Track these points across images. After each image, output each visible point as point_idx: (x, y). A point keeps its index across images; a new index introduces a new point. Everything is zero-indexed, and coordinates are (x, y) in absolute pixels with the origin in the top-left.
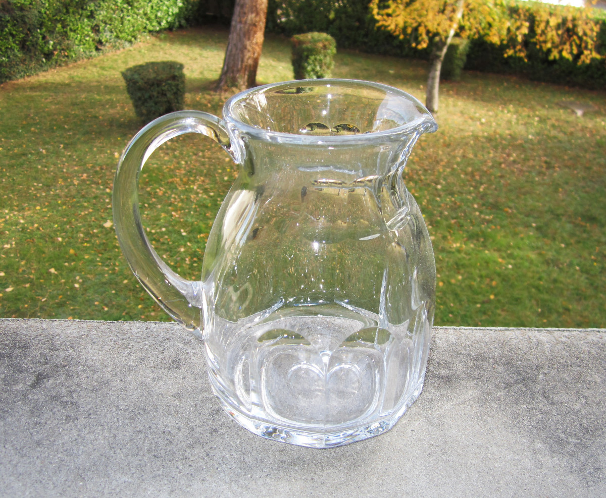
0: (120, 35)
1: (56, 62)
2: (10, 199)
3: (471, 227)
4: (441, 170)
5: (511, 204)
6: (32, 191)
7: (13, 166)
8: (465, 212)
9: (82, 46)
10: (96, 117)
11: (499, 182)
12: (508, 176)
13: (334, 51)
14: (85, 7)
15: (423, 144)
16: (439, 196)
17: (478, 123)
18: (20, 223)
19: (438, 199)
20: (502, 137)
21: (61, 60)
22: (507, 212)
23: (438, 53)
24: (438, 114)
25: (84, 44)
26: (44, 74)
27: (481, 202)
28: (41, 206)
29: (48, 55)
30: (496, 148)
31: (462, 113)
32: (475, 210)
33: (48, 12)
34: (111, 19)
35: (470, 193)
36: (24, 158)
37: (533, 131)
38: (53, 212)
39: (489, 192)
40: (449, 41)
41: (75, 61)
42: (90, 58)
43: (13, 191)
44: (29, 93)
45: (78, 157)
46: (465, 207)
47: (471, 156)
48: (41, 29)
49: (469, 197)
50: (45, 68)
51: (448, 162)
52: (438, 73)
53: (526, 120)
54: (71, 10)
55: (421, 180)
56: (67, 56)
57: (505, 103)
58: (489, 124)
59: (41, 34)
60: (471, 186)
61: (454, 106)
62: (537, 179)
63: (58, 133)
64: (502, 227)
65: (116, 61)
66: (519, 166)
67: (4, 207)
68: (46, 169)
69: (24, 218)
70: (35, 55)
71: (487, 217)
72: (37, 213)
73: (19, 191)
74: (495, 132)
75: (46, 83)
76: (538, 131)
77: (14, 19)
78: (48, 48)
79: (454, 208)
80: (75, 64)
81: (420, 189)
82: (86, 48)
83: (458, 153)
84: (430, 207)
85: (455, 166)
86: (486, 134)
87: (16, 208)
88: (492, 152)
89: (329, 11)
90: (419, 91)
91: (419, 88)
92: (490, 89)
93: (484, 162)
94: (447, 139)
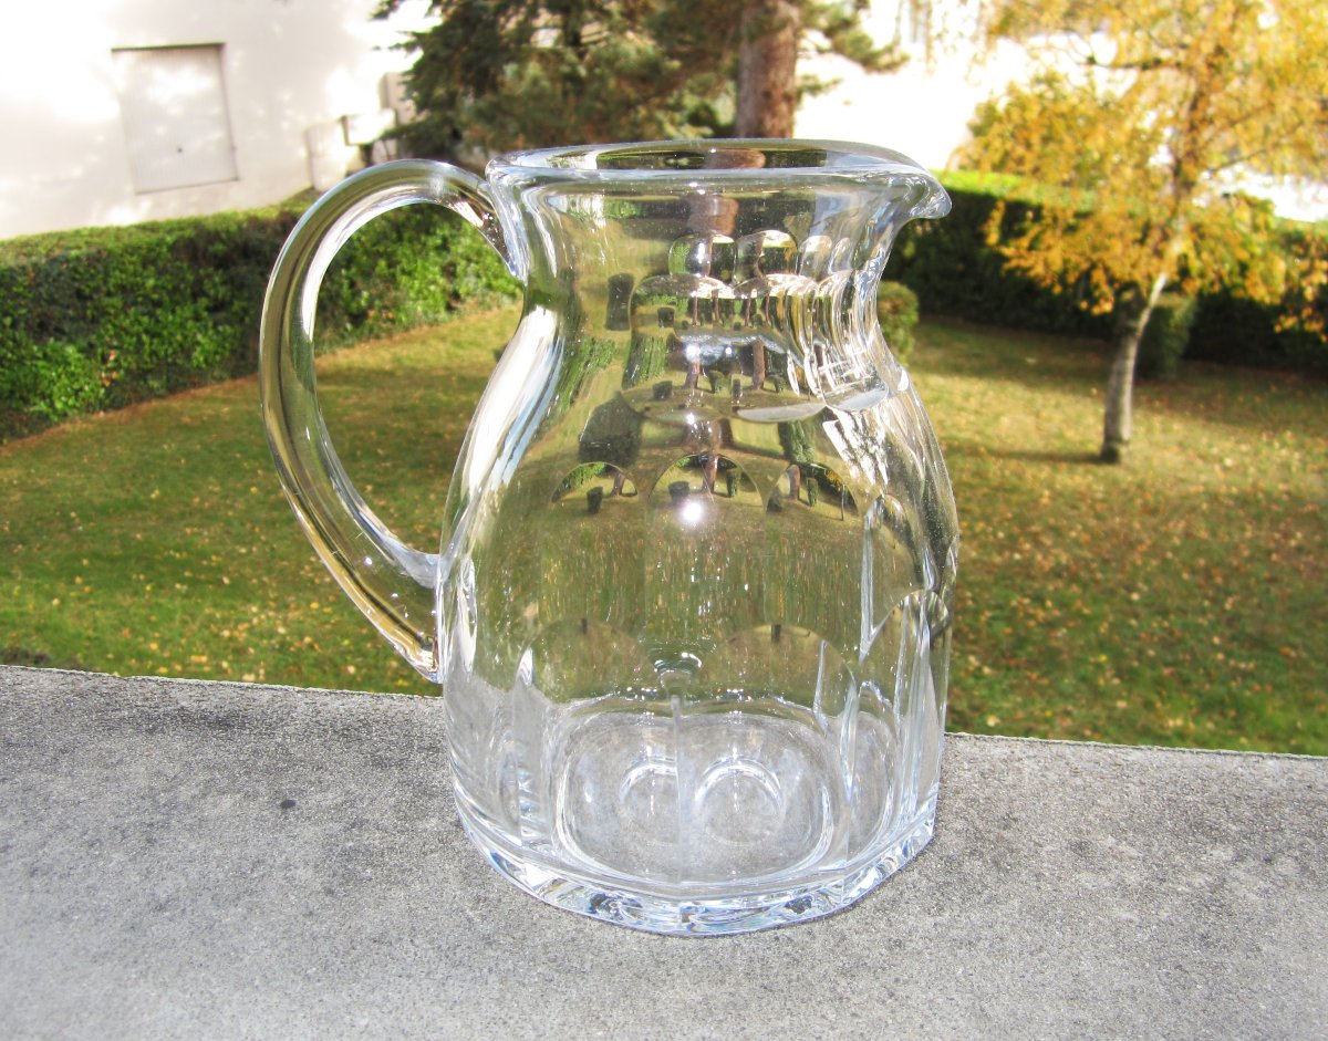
0: (494, 283)
1: (371, 330)
2: (263, 585)
3: (1208, 686)
4: (1139, 562)
5: (1296, 640)
6: (306, 572)
7: (274, 523)
8: (1192, 652)
9: (421, 302)
10: (438, 436)
11: (1268, 591)
12: (1286, 580)
13: (914, 317)
14: (432, 230)
15: (1099, 507)
16: (1136, 616)
17: (1217, 468)
18: (277, 634)
19: (1133, 622)
20: (1270, 498)
21: (380, 328)
22: (1287, 656)
23: (1131, 323)
24: (1131, 447)
25: (425, 298)
26: (346, 351)
27: (1228, 632)
28: (320, 602)
29: (358, 318)
30: (1257, 519)
31: (1182, 446)
32: (1216, 649)
33: (363, 238)
34: (479, 253)
35: (1203, 612)
38: (342, 615)
39: (1246, 612)
40: (1155, 298)
41: (407, 329)
42: (435, 323)
43: (269, 571)
45: (399, 509)
46: (1192, 642)
47: (1203, 534)
48: (348, 268)
49: (1201, 620)
50: (350, 341)
51: (1154, 546)
52: (1130, 364)
53: (1322, 461)
54: (406, 235)
55: (1097, 582)
56: (393, 321)
57: (1275, 428)
58: (1241, 469)
59: (347, 278)
60: (1206, 597)
61: (1165, 431)
63: (364, 464)
64: (1277, 687)
65: (483, 330)
66: (1311, 558)
67: (249, 601)
69: (285, 624)
70: (333, 316)
71: (1243, 666)
72: (313, 616)
73: (281, 571)
74: (1254, 485)
75: (350, 369)
78: (359, 304)
79: (1169, 643)
80: (405, 335)
81: (1095, 600)
82: (428, 306)
83: (1175, 526)
84: (1116, 638)
85: (1169, 555)
86: (1234, 490)
87: (272, 604)
88: (1249, 527)
89: (903, 243)
90: (1089, 400)
91: (1089, 395)
92: (1241, 399)
93: (1234, 549)
94: (1150, 498)
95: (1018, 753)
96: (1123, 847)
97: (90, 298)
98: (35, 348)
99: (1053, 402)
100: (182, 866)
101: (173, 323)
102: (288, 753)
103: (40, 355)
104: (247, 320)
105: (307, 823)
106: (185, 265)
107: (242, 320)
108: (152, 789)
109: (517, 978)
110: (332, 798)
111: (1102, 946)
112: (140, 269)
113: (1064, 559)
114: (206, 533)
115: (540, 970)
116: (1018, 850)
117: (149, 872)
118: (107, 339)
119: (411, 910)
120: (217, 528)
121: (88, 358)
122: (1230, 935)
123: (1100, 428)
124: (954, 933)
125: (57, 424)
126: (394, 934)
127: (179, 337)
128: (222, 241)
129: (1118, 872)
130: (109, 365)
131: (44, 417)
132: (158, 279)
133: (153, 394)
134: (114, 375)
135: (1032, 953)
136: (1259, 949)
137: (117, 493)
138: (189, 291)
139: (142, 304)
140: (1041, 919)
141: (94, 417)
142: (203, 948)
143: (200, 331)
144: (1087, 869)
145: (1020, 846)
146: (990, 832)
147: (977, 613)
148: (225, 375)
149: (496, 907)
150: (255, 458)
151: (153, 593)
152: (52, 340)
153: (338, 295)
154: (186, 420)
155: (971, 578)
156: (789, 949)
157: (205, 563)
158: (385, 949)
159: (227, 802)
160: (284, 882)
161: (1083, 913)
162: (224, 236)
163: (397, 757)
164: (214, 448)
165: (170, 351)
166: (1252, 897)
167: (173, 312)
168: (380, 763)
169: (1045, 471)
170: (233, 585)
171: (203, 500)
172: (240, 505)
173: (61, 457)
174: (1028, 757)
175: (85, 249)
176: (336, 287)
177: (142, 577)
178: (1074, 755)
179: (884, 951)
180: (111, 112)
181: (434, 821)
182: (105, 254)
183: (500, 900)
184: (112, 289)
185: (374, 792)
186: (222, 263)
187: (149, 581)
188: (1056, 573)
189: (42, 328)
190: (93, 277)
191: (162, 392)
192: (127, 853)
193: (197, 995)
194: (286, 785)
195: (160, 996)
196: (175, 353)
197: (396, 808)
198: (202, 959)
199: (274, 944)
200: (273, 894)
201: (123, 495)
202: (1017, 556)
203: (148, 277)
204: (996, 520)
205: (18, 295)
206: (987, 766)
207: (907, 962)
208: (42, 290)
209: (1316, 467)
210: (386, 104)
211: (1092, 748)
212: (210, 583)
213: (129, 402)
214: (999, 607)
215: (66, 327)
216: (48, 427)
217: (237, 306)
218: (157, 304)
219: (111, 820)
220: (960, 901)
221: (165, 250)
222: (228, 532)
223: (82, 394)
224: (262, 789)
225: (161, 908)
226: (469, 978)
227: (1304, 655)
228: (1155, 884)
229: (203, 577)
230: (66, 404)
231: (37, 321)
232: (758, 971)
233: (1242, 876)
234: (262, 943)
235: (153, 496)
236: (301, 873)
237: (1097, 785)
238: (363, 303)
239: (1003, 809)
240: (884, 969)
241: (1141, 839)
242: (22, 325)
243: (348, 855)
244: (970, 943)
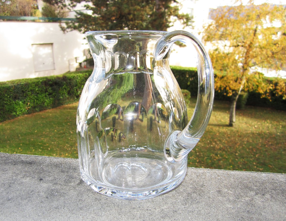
2: (57, 150)
4: (237, 147)
5: (272, 164)
6: (65, 147)
7: (59, 138)
8: (249, 166)
11: (265, 153)
12: (269, 151)
13: (190, 97)
15: (229, 136)
16: (237, 158)
17: (253, 128)
19: (237, 160)
20: (265, 134)
22: (270, 167)
23: (235, 98)
24: (235, 123)
26: (75, 103)
27: (257, 162)
28: (68, 154)
29: (77, 97)
30: (262, 138)
31: (246, 123)
32: (255, 165)
33: (79, 81)
35: (251, 158)
36: (64, 134)
37: (279, 131)
39: (260, 157)
40: (239, 93)
43: (58, 147)
44: (69, 110)
46: (249, 164)
47: (251, 141)
48: (76, 87)
49: (251, 159)
50: (76, 101)
51: (241, 144)
52: (235, 106)
53: (276, 126)
55: (228, 151)
57: (265, 119)
58: (258, 128)
59: (76, 89)
60: (252, 154)
61: (242, 120)
62: (283, 152)
66: (274, 146)
67: (54, 153)
68: (72, 139)
70: (73, 96)
73: (60, 147)
74: (261, 131)
75: (76, 107)
76: (282, 131)
77: (67, 83)
78: (78, 94)
79: (244, 164)
81: (228, 155)
83: (245, 139)
84: (233, 163)
85: (244, 146)
86: (257, 132)
87: (58, 154)
88: (260, 140)
89: (187, 82)
90: (226, 114)
91: (226, 112)
92: (258, 113)
93: (257, 144)
94: (240, 134)
95: (205, 172)
96: (229, 191)
97: (25, 92)
98: (14, 102)
99: (219, 114)
100: (15, 191)
101: (41, 97)
102: (43, 169)
103: (15, 103)
104: (56, 97)
105: (45, 183)
106: (44, 86)
107: (54, 97)
108: (12, 176)
109: (86, 217)
110: (51, 178)
111: (224, 213)
112: (35, 87)
113: (222, 146)
114: (46, 139)
115: (92, 215)
116: (205, 192)
117: (8, 193)
118: (28, 100)
119: (65, 202)
120: (48, 138)
121: (24, 104)
122: (255, 211)
123: (229, 119)
124: (189, 209)
125: (17, 117)
126: (60, 207)
127: (42, 100)
128: (51, 81)
129: (228, 197)
130: (28, 105)
131: (15, 116)
132: (38, 88)
133: (36, 111)
134: (29, 107)
135: (207, 214)
136: (261, 214)
137: (28, 131)
138: (44, 91)
139: (35, 93)
140: (210, 206)
141: (25, 116)
142: (17, 209)
143: (46, 99)
144: (221, 196)
145: (205, 191)
146: (198, 188)
147: (203, 157)
148: (51, 108)
149: (84, 202)
150: (56, 124)
151: (34, 151)
152: (17, 100)
153: (74, 92)
154: (43, 116)
155: (202, 150)
156: (150, 212)
157: (45, 145)
158: (57, 210)
159: (28, 178)
160: (37, 195)
161: (219, 205)
162: (52, 80)
163: (67, 170)
164: (48, 122)
165: (40, 103)
166: (259, 203)
167: (41, 95)
168: (63, 172)
169: (217, 128)
170: (51, 150)
171: (45, 133)
172: (53, 134)
173: (18, 124)
174: (208, 173)
175: (24, 83)
176: (73, 90)
177: (32, 148)
178: (218, 172)
179: (172, 213)
180: (31, 56)
181: (73, 184)
182: (28, 84)
183: (85, 200)
184: (29, 90)
185: (60, 177)
186: (51, 85)
187: (34, 149)
188: (220, 149)
189: (15, 98)
190: (25, 88)
191: (38, 111)
192: (4, 188)
193: (13, 219)
194: (42, 176)
195: (5, 219)
196: (41, 103)
197: (65, 181)
198: (16, 211)
199: (33, 208)
200: (34, 198)
201: (29, 131)
202: (212, 146)
203: (36, 88)
204: (207, 138)
205: (11, 91)
206: (198, 174)
207: (177, 215)
208: (16, 90)
209: (274, 127)
210: (84, 55)
211: (222, 171)
212: (46, 149)
213: (32, 113)
214: (208, 156)
215: (20, 98)
216: (16, 118)
217: (54, 94)
218: (38, 93)
219: (2, 182)
220: (191, 202)
221: (40, 83)
222: (50, 139)
223: (22, 111)
224: (36, 176)
225: (9, 200)
226: (75, 216)
227: (273, 167)
228: (236, 200)
229: (45, 148)
230: (19, 113)
231: (14, 96)
232: (142, 217)
233: (257, 198)
234: (30, 208)
235: (35, 132)
236: (41, 193)
237: (223, 179)
238: (79, 94)
239: (201, 183)
240: (172, 217)
241: (233, 190)
242: (11, 97)
243: (52, 190)
244: (192, 212)
